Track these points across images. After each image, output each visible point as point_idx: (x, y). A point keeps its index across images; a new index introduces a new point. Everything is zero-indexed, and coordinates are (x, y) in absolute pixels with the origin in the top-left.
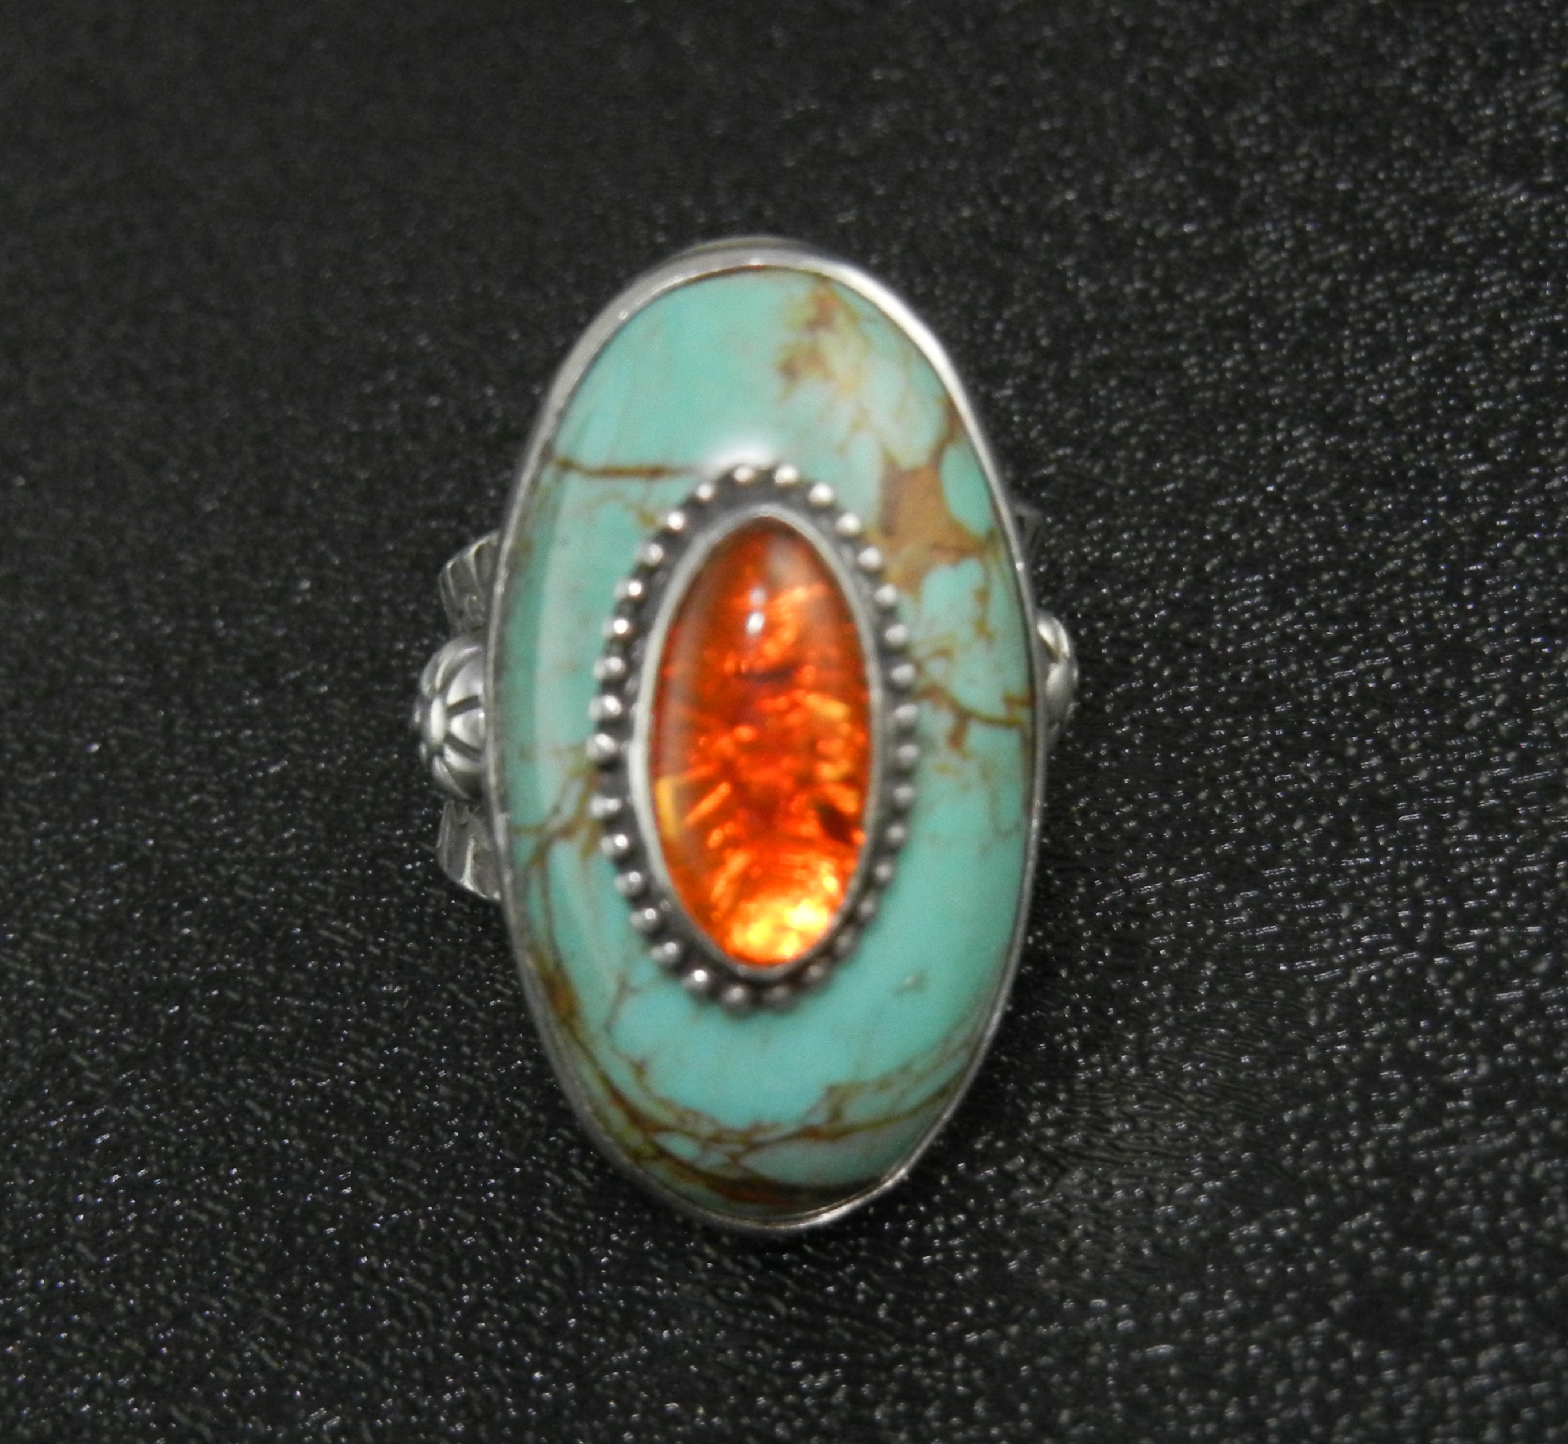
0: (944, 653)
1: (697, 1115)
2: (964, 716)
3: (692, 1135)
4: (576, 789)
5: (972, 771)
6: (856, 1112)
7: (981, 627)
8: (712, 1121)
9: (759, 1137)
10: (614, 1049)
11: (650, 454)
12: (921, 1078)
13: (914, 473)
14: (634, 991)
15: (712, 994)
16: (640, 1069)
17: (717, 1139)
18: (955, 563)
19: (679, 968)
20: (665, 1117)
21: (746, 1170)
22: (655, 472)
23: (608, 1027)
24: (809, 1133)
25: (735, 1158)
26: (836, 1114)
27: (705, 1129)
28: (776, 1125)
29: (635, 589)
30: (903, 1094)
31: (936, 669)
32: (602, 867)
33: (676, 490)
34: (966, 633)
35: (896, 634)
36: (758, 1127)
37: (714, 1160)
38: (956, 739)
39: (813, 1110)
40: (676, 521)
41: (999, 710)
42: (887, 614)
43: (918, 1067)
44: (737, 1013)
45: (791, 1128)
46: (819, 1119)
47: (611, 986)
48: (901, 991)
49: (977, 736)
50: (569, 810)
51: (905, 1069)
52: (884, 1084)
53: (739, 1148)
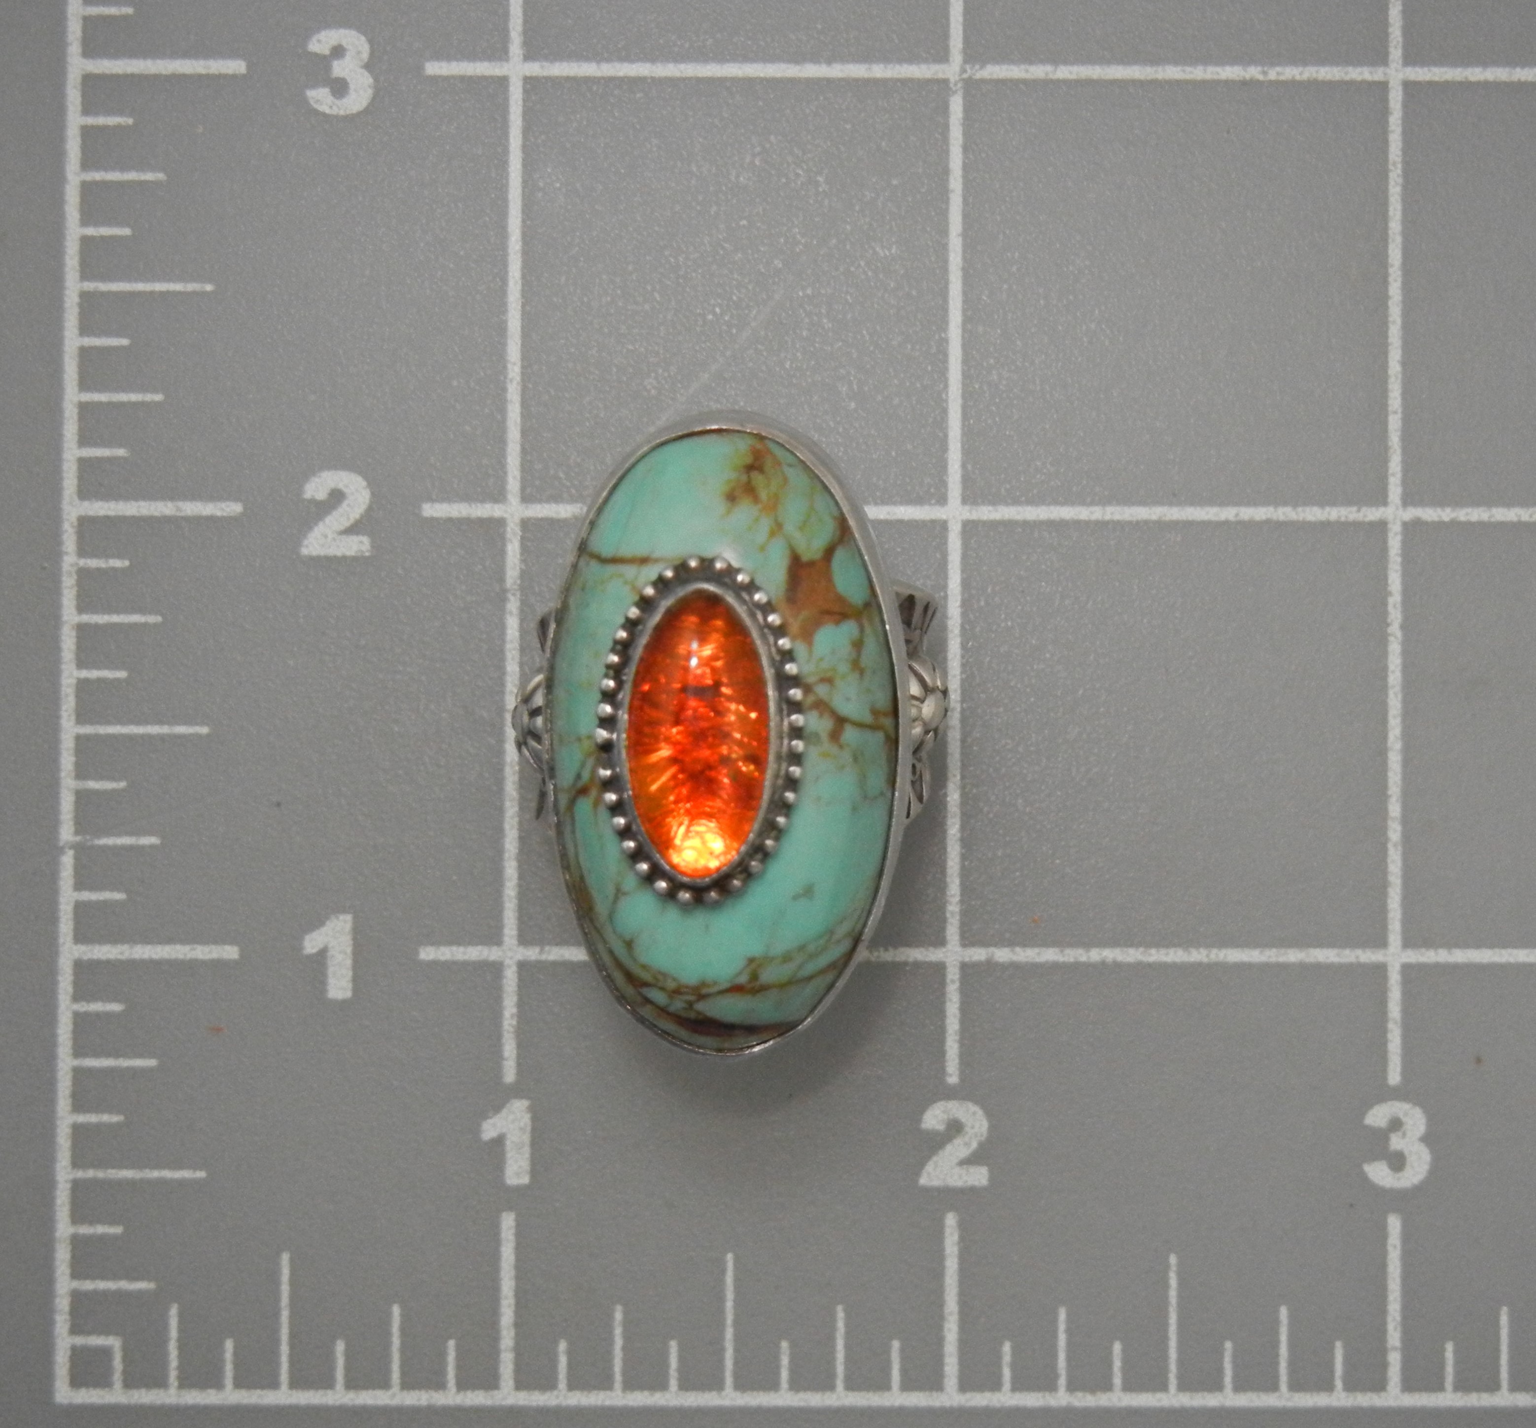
0: (828, 680)
1: (665, 975)
2: (841, 721)
3: (662, 989)
4: (590, 762)
5: (846, 756)
6: (768, 976)
7: (856, 665)
8: (674, 979)
9: (704, 991)
10: (615, 932)
11: (641, 550)
12: (812, 956)
13: (811, 564)
14: (625, 894)
15: (671, 895)
16: (629, 944)
17: (677, 992)
18: (837, 623)
19: (650, 878)
20: (646, 976)
21: (699, 1013)
22: (644, 561)
23: (611, 916)
24: (736, 989)
25: (690, 1004)
26: (754, 977)
27: (671, 985)
28: (715, 983)
29: (623, 634)
30: (800, 967)
31: (822, 691)
32: (603, 813)
33: (651, 572)
34: (844, 668)
35: (791, 668)
36: (704, 984)
37: (678, 1005)
38: (835, 736)
39: (740, 974)
40: (650, 591)
41: (868, 718)
42: (788, 656)
43: (811, 948)
44: (685, 908)
45: (725, 985)
46: (743, 979)
47: (610, 890)
48: (795, 898)
49: (850, 734)
50: (586, 775)
51: (802, 948)
52: (787, 958)
53: (691, 998)
